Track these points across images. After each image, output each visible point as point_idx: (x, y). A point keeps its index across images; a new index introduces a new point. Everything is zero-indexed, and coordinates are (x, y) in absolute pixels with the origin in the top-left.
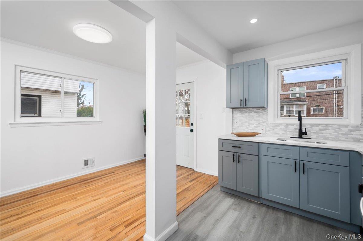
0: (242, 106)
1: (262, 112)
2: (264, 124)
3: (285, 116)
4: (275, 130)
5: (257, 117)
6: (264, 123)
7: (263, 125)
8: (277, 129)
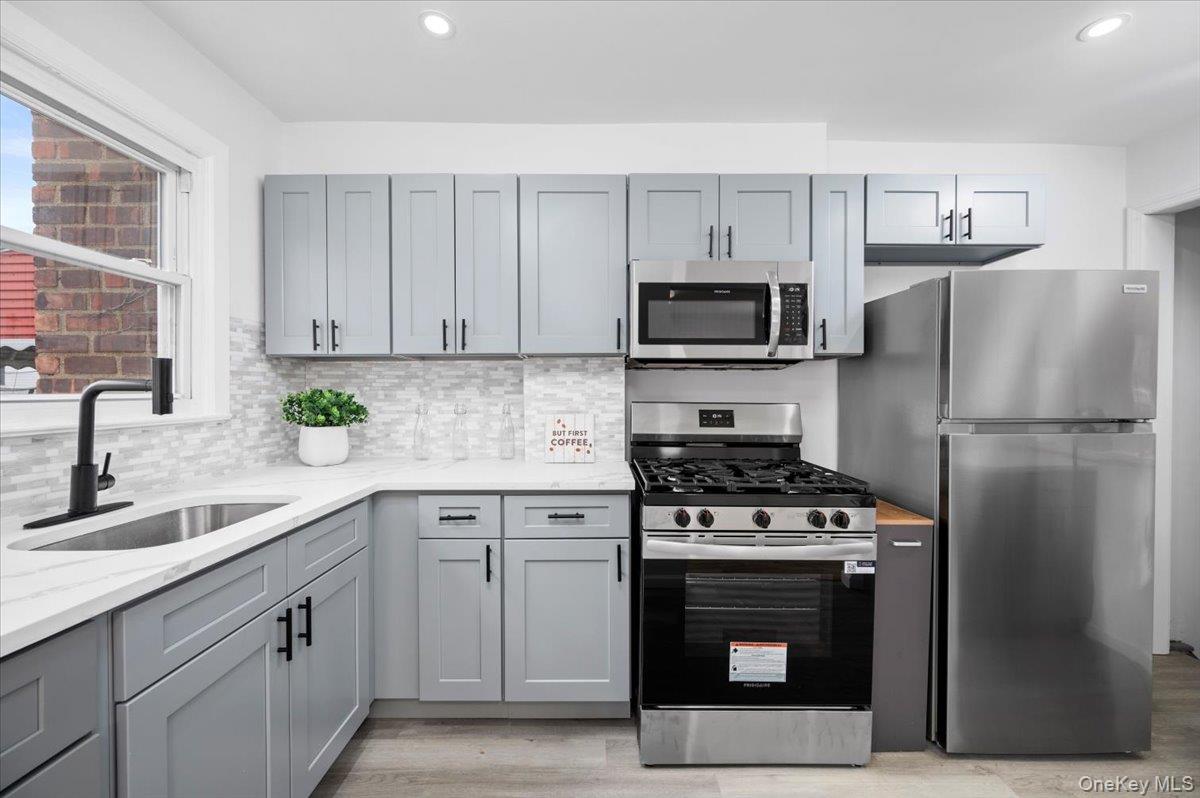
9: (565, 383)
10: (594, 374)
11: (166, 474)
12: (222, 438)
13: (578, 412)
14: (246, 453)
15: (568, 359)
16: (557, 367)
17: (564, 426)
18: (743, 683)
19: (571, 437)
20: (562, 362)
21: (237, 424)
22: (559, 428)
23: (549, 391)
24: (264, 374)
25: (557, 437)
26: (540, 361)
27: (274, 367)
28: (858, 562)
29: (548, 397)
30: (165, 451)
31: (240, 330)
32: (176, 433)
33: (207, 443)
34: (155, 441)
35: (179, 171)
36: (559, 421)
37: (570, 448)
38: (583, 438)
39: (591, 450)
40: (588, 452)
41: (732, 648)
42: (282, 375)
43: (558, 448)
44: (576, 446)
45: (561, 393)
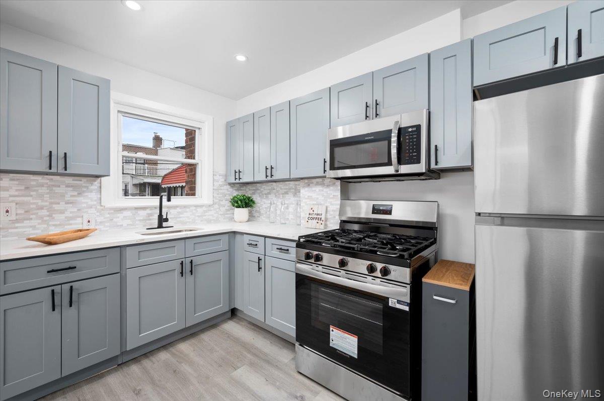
0: (54, 170)
1: (88, 185)
2: (93, 211)
3: (133, 195)
4: (114, 219)
5: (72, 196)
6: (92, 208)
7: (90, 212)
8: (119, 217)
9: (315, 190)
10: (327, 186)
11: (191, 220)
12: (211, 210)
13: (321, 205)
14: (220, 216)
15: (317, 179)
16: (312, 183)
17: (313, 211)
18: (337, 350)
19: (316, 216)
20: (314, 181)
21: (216, 206)
22: (312, 212)
23: (310, 194)
24: (228, 190)
25: (310, 216)
26: (306, 181)
27: (232, 187)
28: (398, 300)
29: (310, 198)
30: (191, 213)
31: (218, 175)
32: (195, 208)
33: (205, 212)
34: (188, 210)
35: (199, 128)
36: (312, 209)
37: (315, 221)
38: (320, 217)
39: (323, 223)
40: (322, 224)
41: (331, 329)
42: (235, 190)
43: (310, 221)
44: (317, 221)
45: (314, 195)
